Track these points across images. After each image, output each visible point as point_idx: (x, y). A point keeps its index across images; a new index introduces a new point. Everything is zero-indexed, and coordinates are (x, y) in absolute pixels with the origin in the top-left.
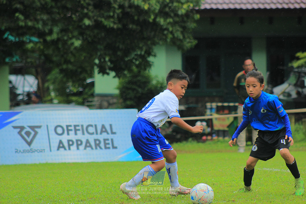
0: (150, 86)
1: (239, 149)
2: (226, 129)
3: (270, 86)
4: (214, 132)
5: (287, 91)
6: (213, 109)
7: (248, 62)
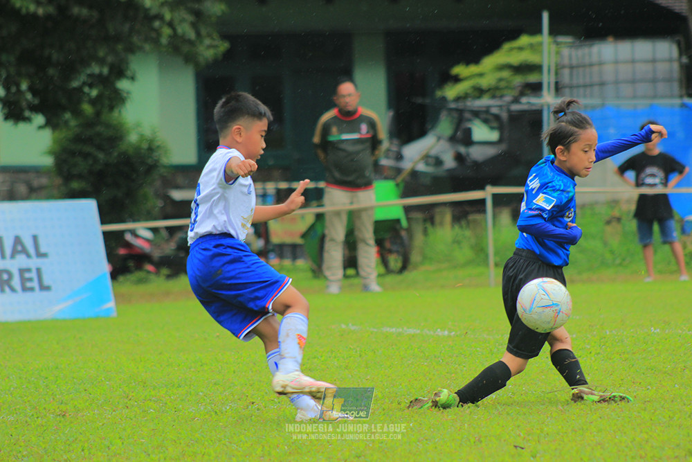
0: (123, 147)
1: (327, 287)
2: (299, 241)
3: (396, 142)
4: (271, 248)
5: (433, 152)
6: (269, 196)
7: (346, 88)
